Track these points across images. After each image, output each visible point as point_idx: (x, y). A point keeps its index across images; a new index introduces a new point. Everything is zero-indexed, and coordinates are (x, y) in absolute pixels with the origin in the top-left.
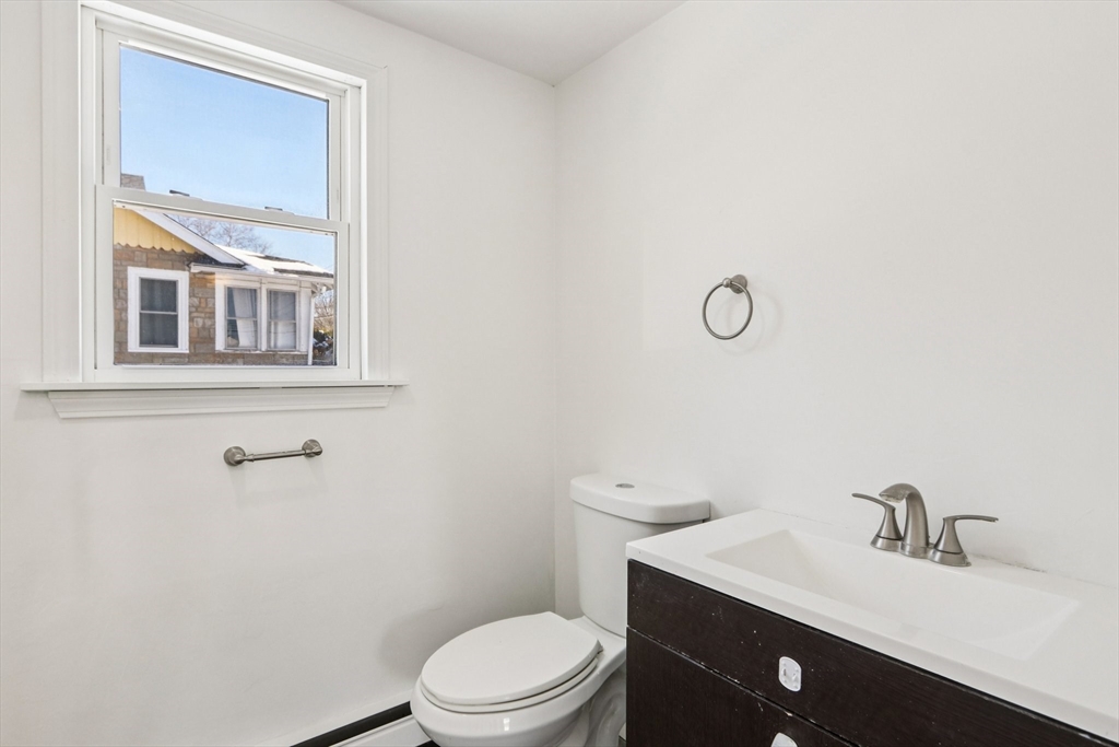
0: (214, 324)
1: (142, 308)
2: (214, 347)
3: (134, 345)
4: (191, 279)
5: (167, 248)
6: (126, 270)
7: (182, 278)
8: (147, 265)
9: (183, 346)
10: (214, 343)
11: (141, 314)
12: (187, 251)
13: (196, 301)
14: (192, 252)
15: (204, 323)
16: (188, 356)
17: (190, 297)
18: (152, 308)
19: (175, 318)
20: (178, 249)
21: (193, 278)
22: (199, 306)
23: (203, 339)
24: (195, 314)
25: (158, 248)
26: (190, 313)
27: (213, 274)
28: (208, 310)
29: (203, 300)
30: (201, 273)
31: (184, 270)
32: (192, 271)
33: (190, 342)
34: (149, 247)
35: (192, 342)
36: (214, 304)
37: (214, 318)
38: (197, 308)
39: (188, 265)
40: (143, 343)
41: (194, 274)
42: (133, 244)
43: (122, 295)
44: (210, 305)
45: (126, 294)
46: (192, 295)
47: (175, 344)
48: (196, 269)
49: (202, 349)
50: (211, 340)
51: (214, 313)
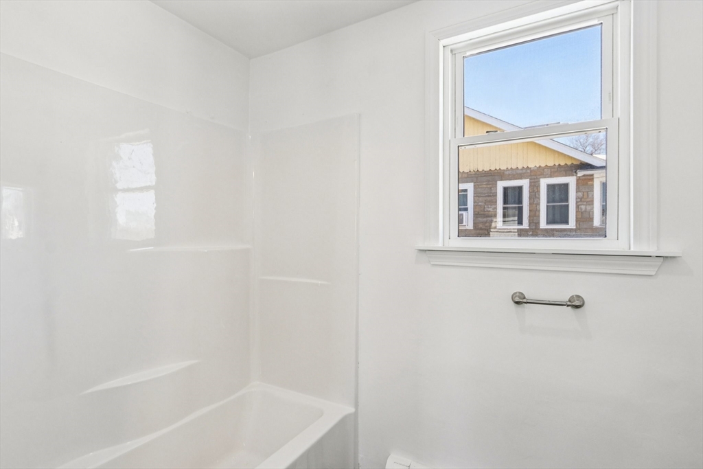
0: (593, 208)
1: (548, 202)
2: (593, 224)
3: (543, 224)
4: (577, 180)
5: (562, 164)
6: (539, 181)
7: (571, 181)
8: (551, 176)
9: (572, 224)
10: (593, 221)
11: (547, 206)
12: (575, 163)
13: (580, 194)
14: (578, 163)
15: (586, 209)
16: (575, 230)
17: (577, 192)
18: (554, 201)
19: (567, 206)
20: (569, 163)
21: (578, 180)
22: (583, 197)
23: (585, 219)
24: (579, 203)
25: (557, 164)
26: (577, 202)
27: (592, 175)
28: (588, 200)
29: (585, 194)
30: (584, 176)
31: (573, 175)
32: (578, 175)
33: (576, 221)
34: (552, 165)
35: (577, 220)
36: (593, 195)
37: (593, 204)
38: (581, 199)
39: (576, 172)
40: (548, 222)
41: (579, 177)
42: (543, 165)
43: (537, 196)
44: (590, 196)
45: (539, 195)
46: (578, 190)
47: (567, 222)
48: (581, 173)
49: (585, 226)
50: (591, 219)
51: (593, 201)
